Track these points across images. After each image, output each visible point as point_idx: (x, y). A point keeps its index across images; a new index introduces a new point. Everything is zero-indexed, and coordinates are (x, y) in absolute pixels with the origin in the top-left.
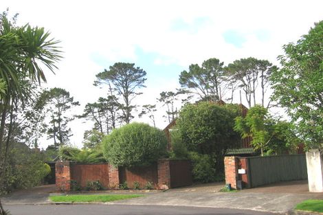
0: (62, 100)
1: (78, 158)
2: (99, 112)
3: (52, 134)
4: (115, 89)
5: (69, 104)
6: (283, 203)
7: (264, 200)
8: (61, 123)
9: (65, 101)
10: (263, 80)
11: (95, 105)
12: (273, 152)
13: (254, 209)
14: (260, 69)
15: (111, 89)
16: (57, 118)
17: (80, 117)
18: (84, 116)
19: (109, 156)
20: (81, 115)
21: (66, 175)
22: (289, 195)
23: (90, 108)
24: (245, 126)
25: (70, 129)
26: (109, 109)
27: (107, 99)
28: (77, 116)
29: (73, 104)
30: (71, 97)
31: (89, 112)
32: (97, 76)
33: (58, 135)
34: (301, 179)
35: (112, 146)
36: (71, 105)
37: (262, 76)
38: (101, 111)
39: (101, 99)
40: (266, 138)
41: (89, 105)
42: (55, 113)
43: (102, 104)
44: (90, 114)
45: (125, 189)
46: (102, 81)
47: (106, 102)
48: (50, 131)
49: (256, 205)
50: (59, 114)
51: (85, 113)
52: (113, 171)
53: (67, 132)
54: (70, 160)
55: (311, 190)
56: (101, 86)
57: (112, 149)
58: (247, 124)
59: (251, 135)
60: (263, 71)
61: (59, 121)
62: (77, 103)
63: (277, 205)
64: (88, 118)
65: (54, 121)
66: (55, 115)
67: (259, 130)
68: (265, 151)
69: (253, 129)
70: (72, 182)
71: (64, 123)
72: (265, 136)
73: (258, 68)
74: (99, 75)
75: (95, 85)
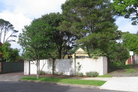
6: (16, 78)
7: (9, 78)
10: (5, 30)
12: (11, 61)
13: (6, 80)
14: (5, 25)
22: (18, 76)
24: (1, 50)
34: (22, 71)
37: (6, 28)
40: (9, 55)
49: (7, 79)
55: (25, 74)
58: (2, 49)
59: (3, 54)
60: (6, 26)
63: (14, 79)
67: (7, 52)
68: (8, 60)
69: (5, 51)
72: (9, 54)
73: (4, 24)
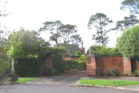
0: (103, 20)
1: (101, 52)
2: (125, 25)
3: (98, 40)
4: (134, 11)
5: (106, 22)
8: (103, 34)
9: (104, 20)
11: (122, 22)
15: (131, 11)
16: (100, 31)
17: (113, 29)
18: (116, 29)
19: (122, 50)
20: (114, 28)
21: (93, 64)
23: (119, 24)
25: (108, 37)
26: (131, 23)
27: (130, 17)
28: (112, 29)
29: (109, 22)
30: (107, 18)
31: (119, 26)
32: (122, 3)
33: (102, 41)
35: (124, 42)
36: (108, 23)
38: (126, 25)
39: (126, 18)
41: (119, 22)
42: (98, 28)
43: (126, 21)
44: (120, 27)
45: (135, 76)
46: (125, 6)
47: (129, 19)
48: (97, 39)
50: (101, 29)
51: (116, 27)
52: (126, 62)
53: (106, 38)
54: (95, 54)
56: (125, 9)
57: (124, 45)
61: (102, 32)
62: (111, 21)
64: (118, 30)
65: (98, 32)
66: (99, 29)
70: (97, 69)
71: (104, 33)
74: (123, 3)
75: (121, 9)
